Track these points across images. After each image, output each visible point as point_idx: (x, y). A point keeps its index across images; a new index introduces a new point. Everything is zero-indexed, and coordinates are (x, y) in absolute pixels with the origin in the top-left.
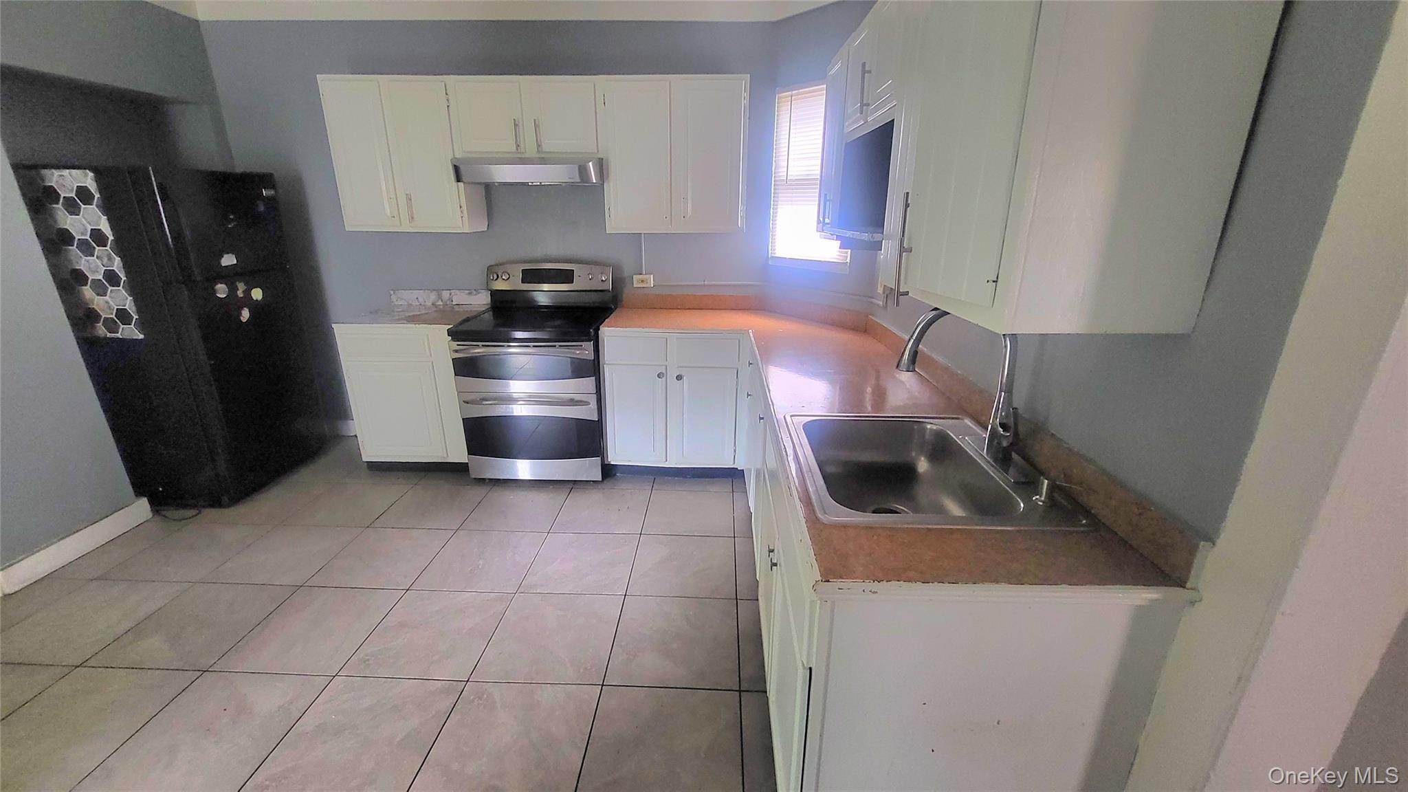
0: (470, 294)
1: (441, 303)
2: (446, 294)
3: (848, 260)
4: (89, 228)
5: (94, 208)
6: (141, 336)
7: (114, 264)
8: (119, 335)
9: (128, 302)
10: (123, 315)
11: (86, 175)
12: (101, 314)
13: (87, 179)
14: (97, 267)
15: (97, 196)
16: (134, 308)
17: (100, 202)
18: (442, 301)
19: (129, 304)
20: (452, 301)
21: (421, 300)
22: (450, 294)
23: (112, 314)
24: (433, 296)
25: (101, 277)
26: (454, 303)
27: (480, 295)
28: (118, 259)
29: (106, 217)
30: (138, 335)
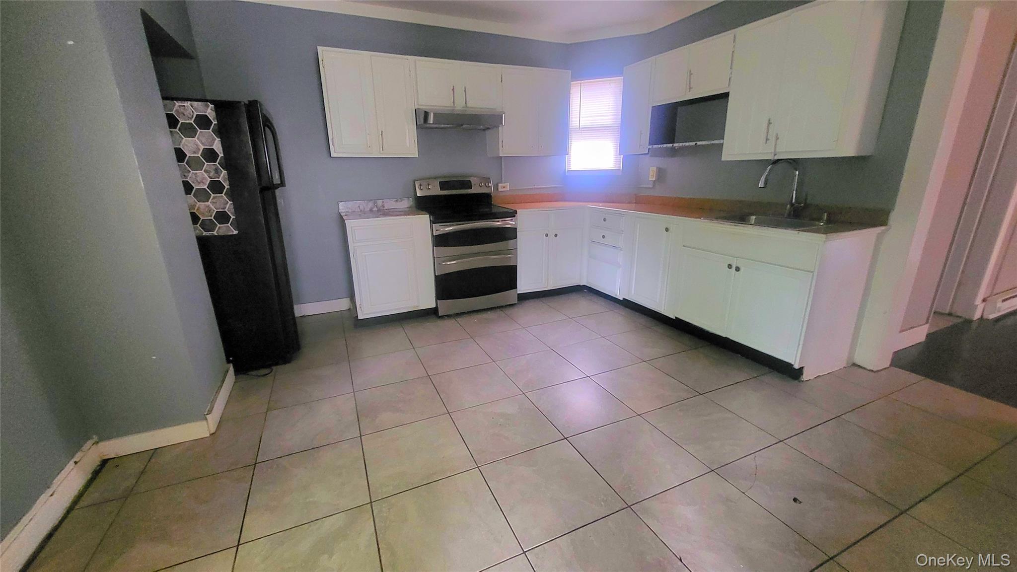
0: (397, 201)
1: (376, 209)
2: (380, 203)
3: (621, 168)
4: (202, 147)
5: (210, 132)
6: (236, 232)
7: (220, 176)
8: (215, 233)
9: (228, 206)
10: (222, 217)
11: (208, 106)
12: (200, 216)
13: (207, 110)
14: (204, 178)
15: (215, 122)
16: (233, 210)
17: (217, 128)
18: (377, 207)
19: (229, 207)
20: (384, 207)
21: (361, 207)
22: (383, 202)
23: (211, 216)
24: (371, 205)
25: (205, 187)
26: (385, 208)
27: (403, 201)
28: (224, 172)
29: (219, 139)
30: (233, 232)
